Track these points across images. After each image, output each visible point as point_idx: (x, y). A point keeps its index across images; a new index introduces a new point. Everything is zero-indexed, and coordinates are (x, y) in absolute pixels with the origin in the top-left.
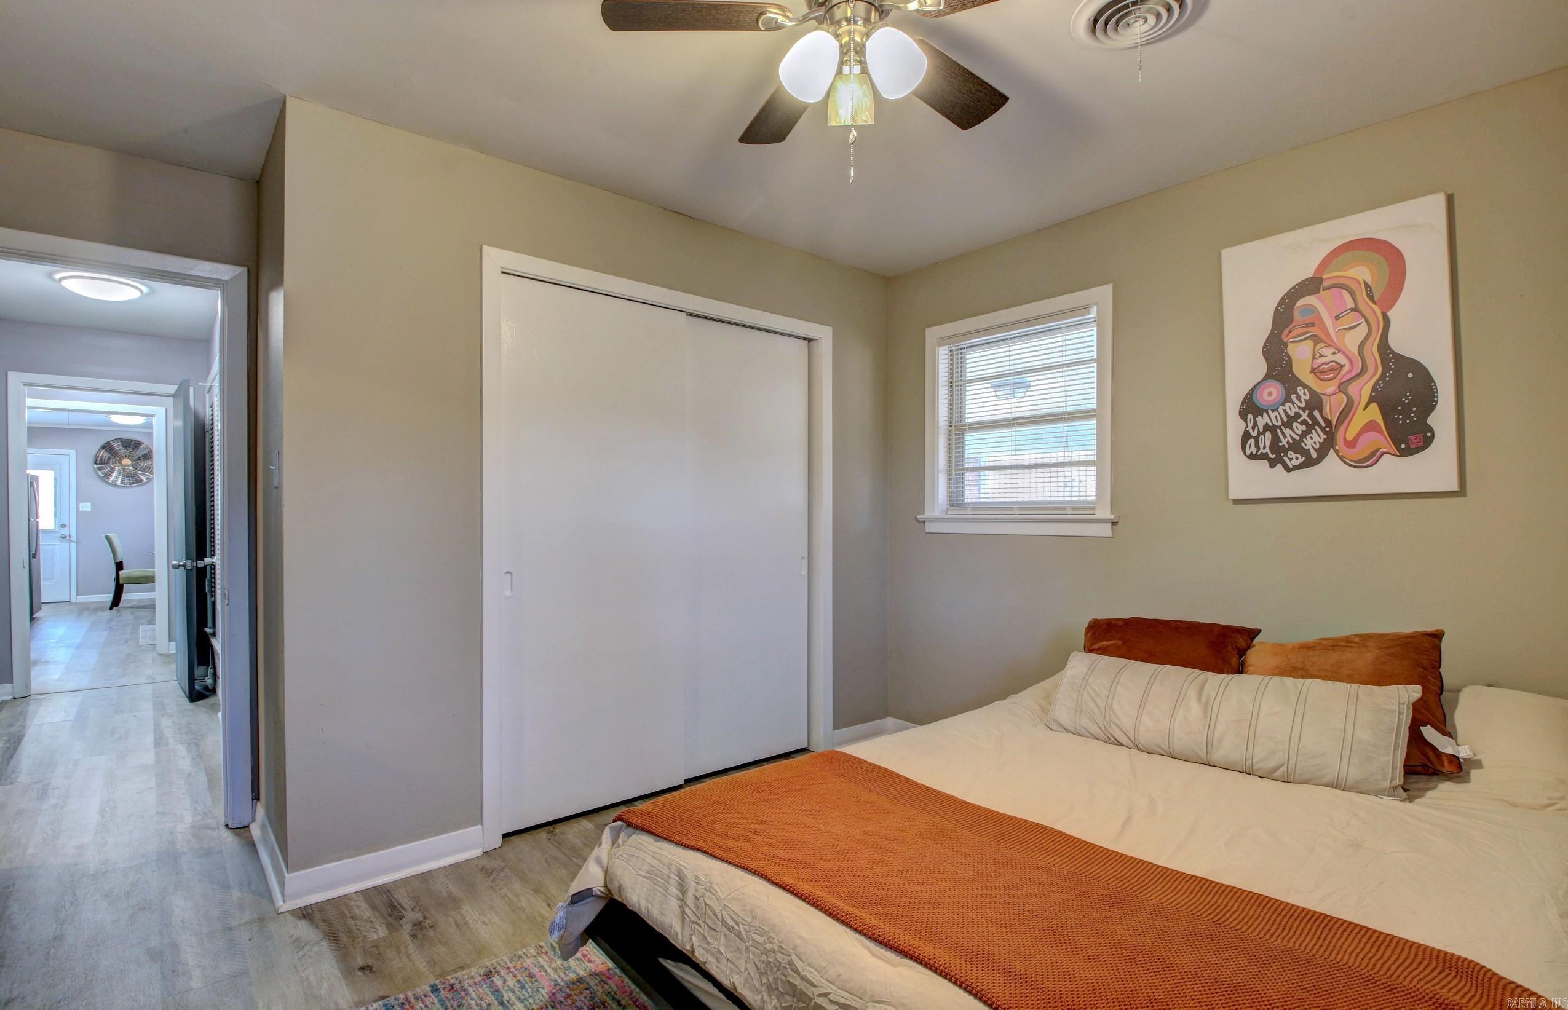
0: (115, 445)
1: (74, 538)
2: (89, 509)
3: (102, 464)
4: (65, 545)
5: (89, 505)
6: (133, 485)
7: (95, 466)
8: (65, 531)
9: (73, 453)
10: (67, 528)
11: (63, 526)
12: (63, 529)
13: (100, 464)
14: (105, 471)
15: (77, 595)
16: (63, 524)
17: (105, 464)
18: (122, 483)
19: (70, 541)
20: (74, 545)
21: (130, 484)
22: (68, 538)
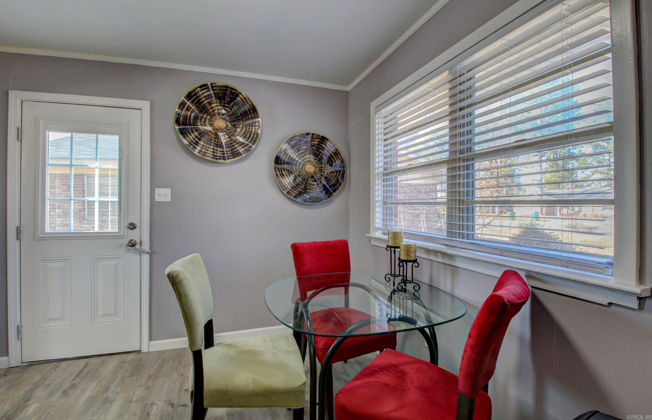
0: (203, 94)
1: (146, 247)
2: (168, 199)
3: (186, 125)
4: (133, 257)
5: (168, 191)
6: (228, 161)
7: (177, 127)
8: (134, 235)
9: (145, 105)
10: (137, 231)
11: (132, 226)
12: (130, 231)
13: (183, 124)
14: (192, 137)
15: (151, 339)
16: (131, 224)
17: (190, 125)
18: (214, 157)
19: (141, 252)
20: (146, 258)
21: (224, 159)
22: (138, 246)
